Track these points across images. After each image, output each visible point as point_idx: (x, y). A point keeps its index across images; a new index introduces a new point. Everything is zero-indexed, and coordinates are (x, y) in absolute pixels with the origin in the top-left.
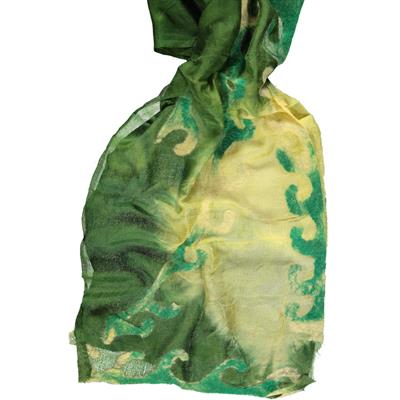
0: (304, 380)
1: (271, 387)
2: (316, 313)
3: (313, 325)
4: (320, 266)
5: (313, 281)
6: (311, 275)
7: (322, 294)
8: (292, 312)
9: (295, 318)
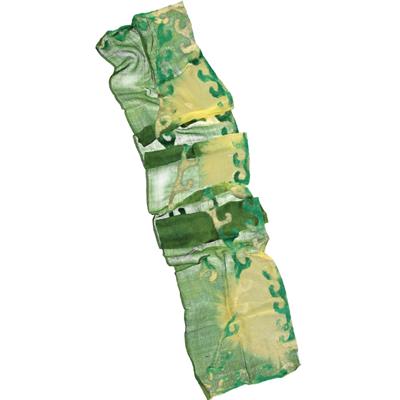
0: (296, 364)
1: (284, 373)
2: (292, 337)
3: (292, 342)
4: (289, 317)
5: (287, 324)
6: (285, 322)
7: (292, 328)
8: (282, 339)
9: (284, 342)
